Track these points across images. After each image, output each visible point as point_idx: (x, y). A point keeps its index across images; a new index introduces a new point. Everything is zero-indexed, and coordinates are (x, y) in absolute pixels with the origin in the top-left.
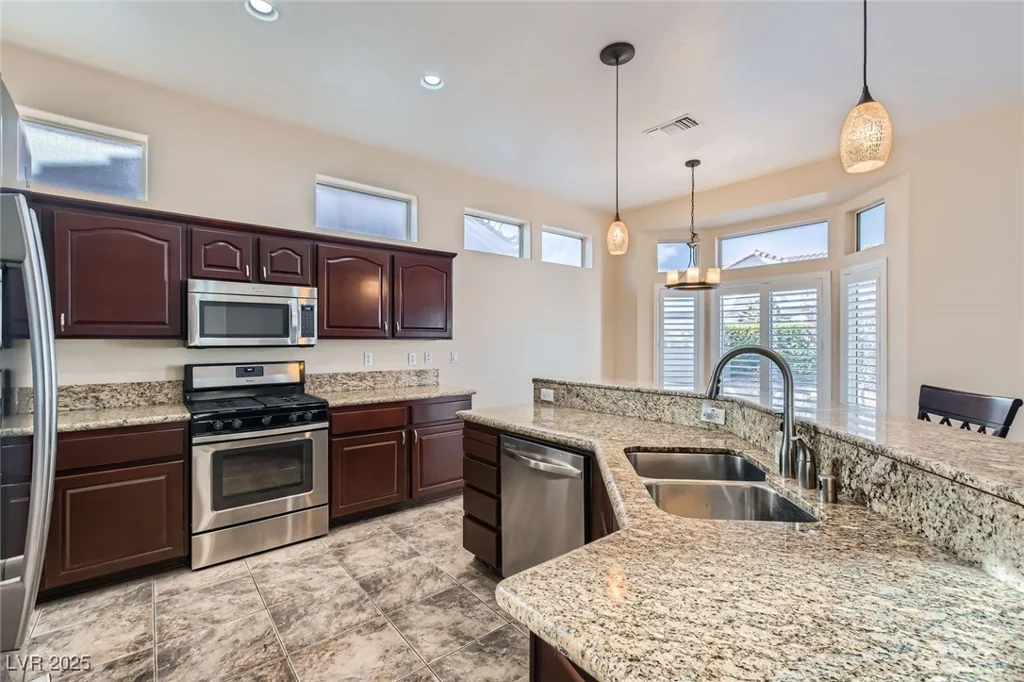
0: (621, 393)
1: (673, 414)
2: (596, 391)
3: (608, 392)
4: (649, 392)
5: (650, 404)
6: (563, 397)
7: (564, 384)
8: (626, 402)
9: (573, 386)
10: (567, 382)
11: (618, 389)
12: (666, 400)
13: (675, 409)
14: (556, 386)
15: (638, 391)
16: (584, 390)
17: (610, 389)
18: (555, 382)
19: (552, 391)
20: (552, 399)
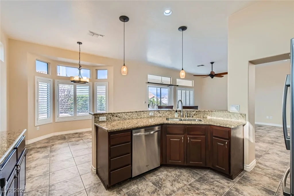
0: (131, 113)
1: (144, 116)
2: (123, 114)
3: (127, 114)
4: (139, 112)
5: (139, 114)
6: (110, 118)
7: (111, 113)
8: (133, 115)
9: (114, 114)
10: (112, 113)
11: (131, 112)
12: (142, 113)
13: (144, 114)
14: (106, 115)
15: (136, 112)
16: (119, 114)
17: (128, 112)
18: (107, 114)
19: (105, 117)
20: (105, 120)
